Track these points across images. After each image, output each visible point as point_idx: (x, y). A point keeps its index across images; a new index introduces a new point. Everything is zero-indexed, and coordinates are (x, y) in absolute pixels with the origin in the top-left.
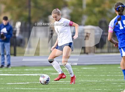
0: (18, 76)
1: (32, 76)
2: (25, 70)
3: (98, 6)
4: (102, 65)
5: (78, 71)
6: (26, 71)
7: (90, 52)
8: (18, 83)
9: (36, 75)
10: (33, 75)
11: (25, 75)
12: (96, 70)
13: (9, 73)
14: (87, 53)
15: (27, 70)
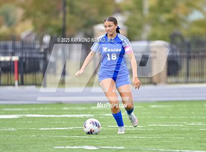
0: (54, 117)
1: (76, 118)
2: (62, 109)
3: (168, 11)
4: (179, 101)
5: (144, 111)
6: (64, 111)
7: (160, 82)
8: (56, 128)
9: (82, 116)
10: (77, 116)
11: (64, 117)
12: (171, 109)
13: (39, 112)
14: (155, 84)
15: (65, 108)
